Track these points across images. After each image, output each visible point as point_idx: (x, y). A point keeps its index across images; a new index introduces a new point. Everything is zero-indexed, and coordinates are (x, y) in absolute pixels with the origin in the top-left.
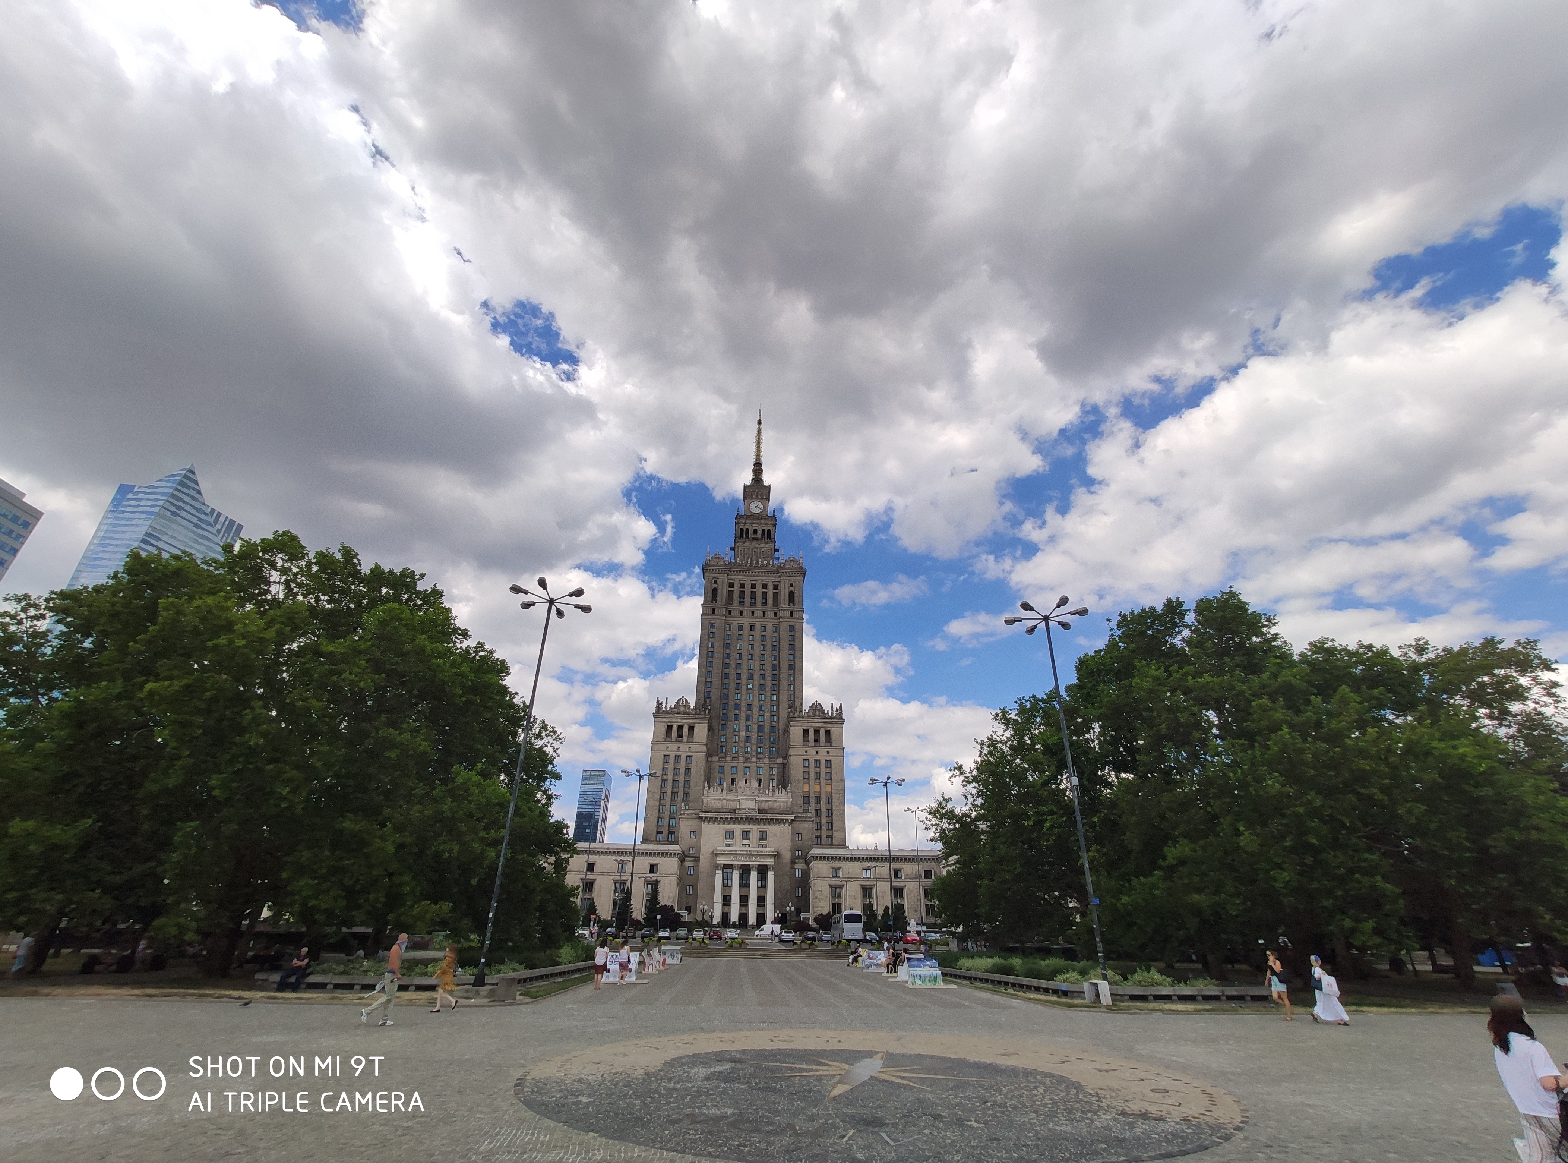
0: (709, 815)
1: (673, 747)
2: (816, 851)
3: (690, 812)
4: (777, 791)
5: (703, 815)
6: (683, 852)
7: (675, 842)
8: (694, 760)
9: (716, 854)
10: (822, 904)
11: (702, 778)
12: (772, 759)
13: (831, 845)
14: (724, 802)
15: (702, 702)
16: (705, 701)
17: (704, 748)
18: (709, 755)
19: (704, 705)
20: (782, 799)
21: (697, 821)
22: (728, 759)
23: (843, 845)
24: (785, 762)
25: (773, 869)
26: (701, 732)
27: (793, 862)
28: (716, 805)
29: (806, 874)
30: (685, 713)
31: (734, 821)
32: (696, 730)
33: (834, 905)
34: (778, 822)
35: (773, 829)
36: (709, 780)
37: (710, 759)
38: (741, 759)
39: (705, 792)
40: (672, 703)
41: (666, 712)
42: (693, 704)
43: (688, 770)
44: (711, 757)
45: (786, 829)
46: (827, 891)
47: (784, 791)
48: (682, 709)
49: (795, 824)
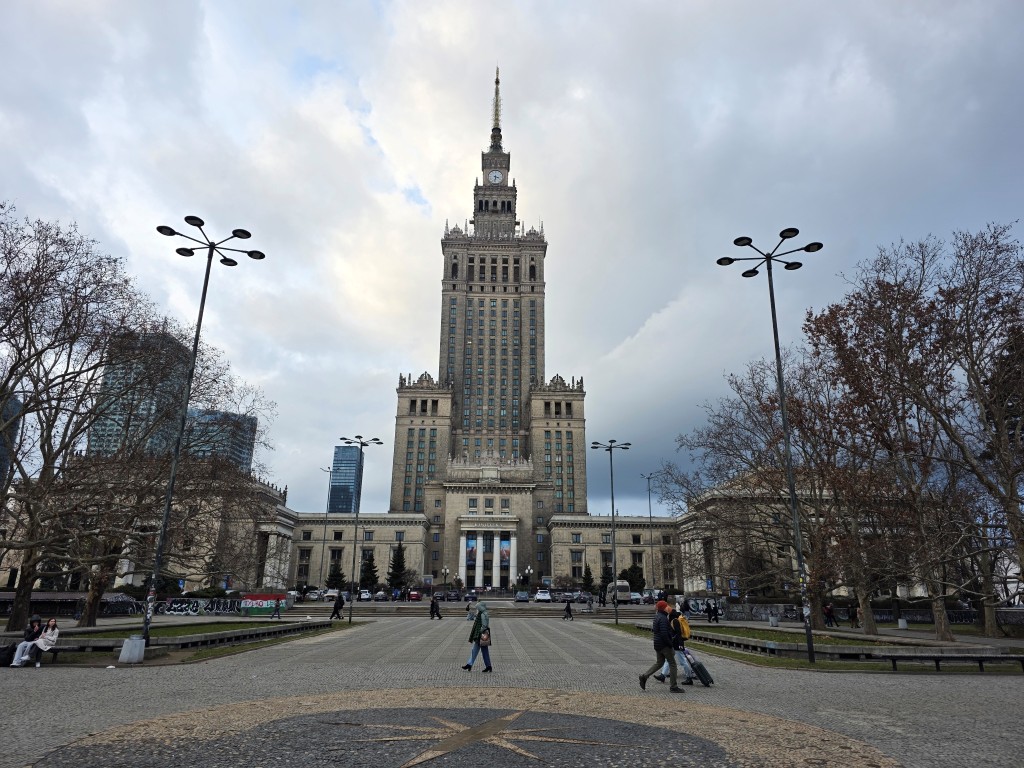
0: (453, 485)
1: (418, 421)
2: (557, 518)
3: (434, 482)
4: (518, 462)
5: (447, 485)
6: (429, 520)
7: (422, 512)
8: (438, 433)
9: (461, 522)
10: (563, 567)
11: (447, 450)
12: (515, 432)
13: (573, 513)
14: (467, 472)
15: (445, 377)
16: (448, 376)
17: (448, 421)
18: (453, 427)
19: (447, 380)
20: (524, 468)
21: (441, 491)
22: (472, 432)
23: (585, 513)
24: (527, 433)
25: (516, 534)
26: (445, 406)
27: (535, 528)
28: (460, 475)
29: (547, 540)
30: (428, 388)
31: (478, 490)
32: (439, 404)
33: (574, 569)
34: (520, 490)
35: (515, 497)
36: (454, 452)
37: (454, 432)
38: (485, 432)
39: (449, 464)
40: (415, 379)
41: (410, 388)
42: (436, 378)
43: (432, 442)
44: (455, 429)
45: (528, 496)
46: (567, 555)
47: (525, 462)
48: (425, 384)
49: (537, 493)
